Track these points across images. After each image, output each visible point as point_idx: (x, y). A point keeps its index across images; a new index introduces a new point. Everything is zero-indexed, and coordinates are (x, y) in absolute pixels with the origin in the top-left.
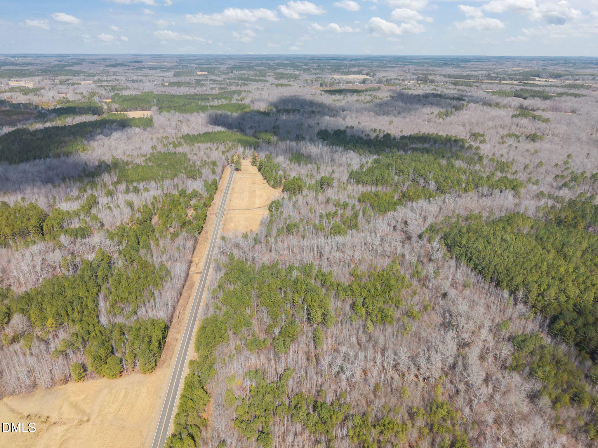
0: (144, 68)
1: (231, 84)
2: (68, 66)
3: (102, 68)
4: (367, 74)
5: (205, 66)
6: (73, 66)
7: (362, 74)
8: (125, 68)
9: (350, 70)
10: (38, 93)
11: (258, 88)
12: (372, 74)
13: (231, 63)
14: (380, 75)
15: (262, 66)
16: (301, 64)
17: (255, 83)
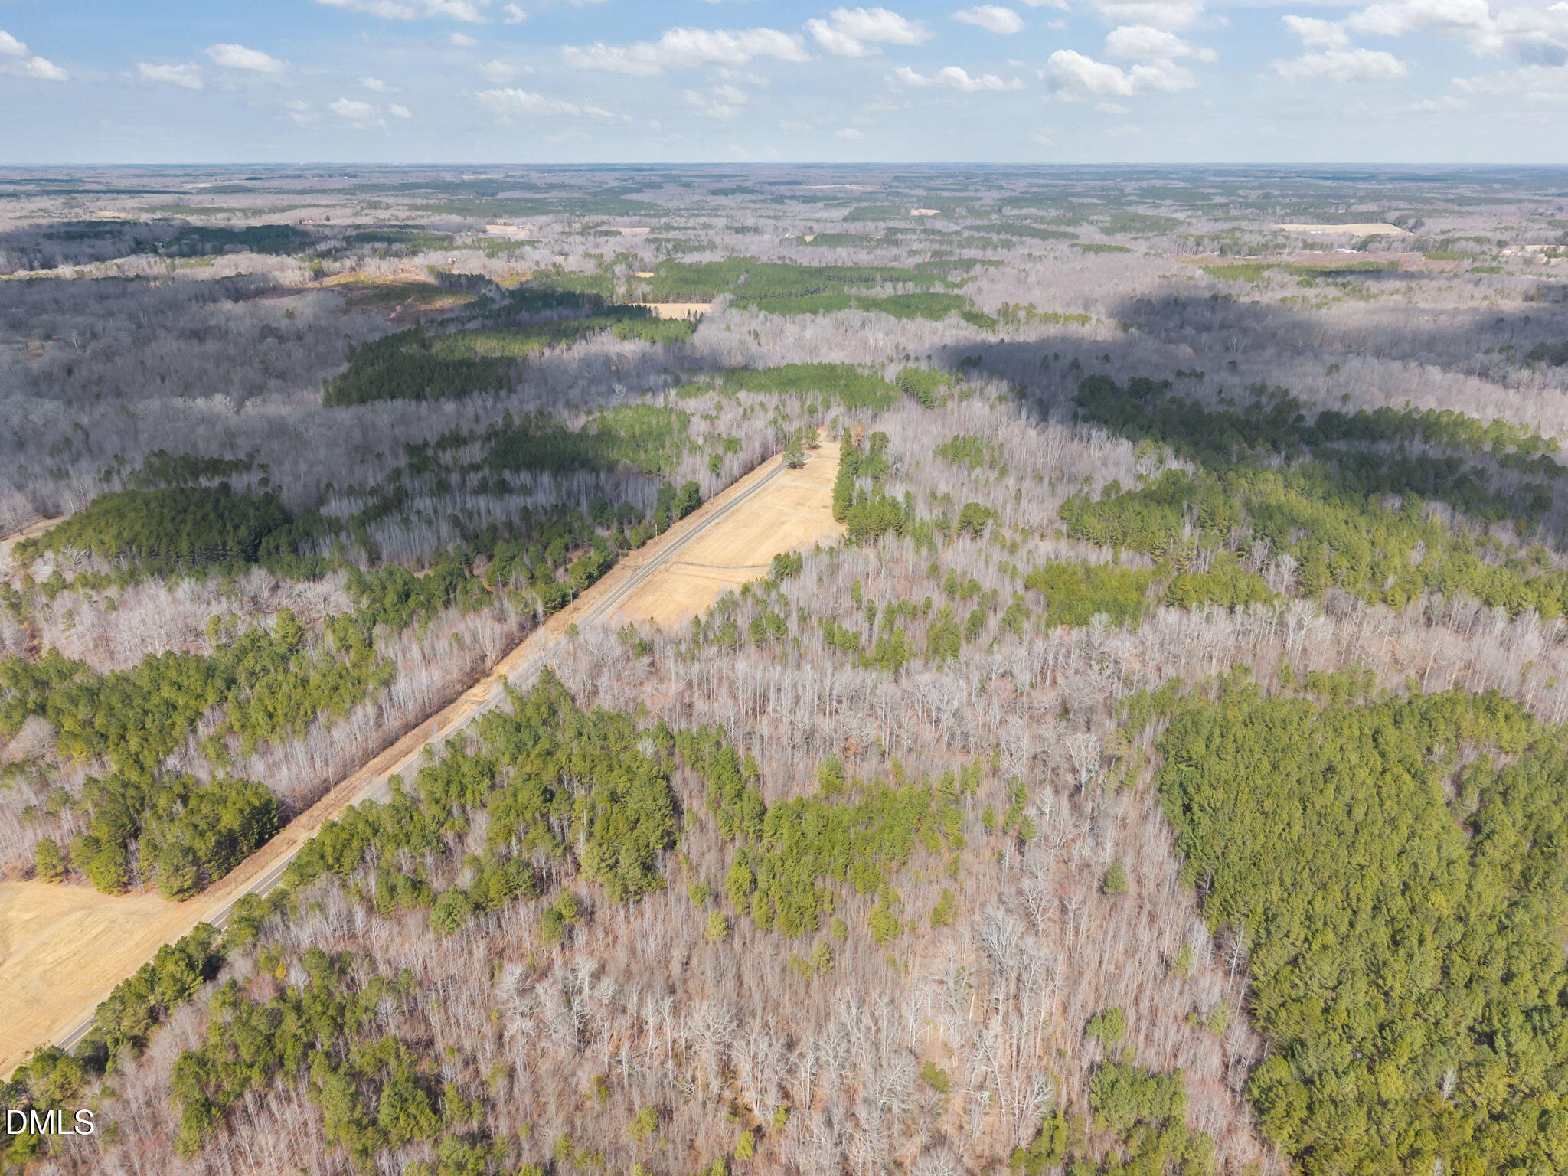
0: (792, 197)
1: (969, 243)
2: (631, 190)
3: (697, 198)
4: (1397, 223)
5: (945, 194)
6: (639, 190)
7: (1385, 222)
8: (750, 197)
9: (1353, 208)
10: (517, 252)
11: (1030, 255)
12: (1411, 222)
13: (1021, 186)
14: (1434, 227)
15: (1093, 197)
16: (1211, 190)
17: (1037, 241)
